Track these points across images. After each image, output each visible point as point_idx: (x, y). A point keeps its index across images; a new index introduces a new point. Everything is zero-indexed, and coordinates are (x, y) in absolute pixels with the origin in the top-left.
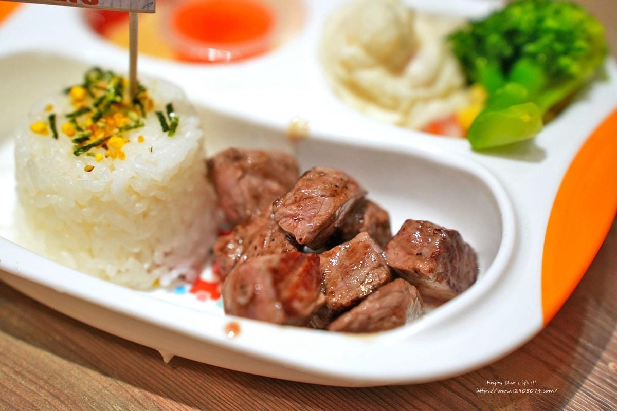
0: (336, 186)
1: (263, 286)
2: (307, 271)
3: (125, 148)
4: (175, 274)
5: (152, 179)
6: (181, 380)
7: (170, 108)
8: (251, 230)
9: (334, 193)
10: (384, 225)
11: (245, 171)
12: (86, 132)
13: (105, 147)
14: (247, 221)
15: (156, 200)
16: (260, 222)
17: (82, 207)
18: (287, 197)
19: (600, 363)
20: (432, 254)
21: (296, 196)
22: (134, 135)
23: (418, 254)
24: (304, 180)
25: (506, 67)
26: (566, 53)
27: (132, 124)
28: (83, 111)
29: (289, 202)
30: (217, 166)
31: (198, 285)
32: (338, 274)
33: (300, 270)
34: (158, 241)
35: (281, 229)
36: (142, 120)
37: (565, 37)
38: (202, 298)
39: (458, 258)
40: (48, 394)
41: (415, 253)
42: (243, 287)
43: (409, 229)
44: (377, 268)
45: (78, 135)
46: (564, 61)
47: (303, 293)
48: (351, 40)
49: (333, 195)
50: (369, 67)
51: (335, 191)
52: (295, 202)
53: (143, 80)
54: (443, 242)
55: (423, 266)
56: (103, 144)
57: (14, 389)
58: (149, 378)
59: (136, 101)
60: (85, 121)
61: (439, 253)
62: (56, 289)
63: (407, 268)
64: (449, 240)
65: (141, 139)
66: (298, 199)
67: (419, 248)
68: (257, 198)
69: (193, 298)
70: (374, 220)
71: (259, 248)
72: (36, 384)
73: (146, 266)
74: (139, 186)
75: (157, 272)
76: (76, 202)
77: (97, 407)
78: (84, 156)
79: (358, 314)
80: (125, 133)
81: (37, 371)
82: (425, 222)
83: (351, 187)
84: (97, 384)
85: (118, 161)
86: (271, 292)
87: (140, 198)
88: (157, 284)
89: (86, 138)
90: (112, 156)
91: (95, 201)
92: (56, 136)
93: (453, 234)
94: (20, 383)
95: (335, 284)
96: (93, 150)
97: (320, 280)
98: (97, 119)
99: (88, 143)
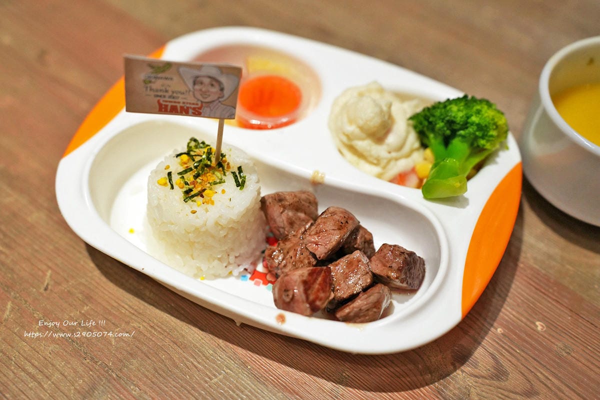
0: (341, 223)
1: (298, 291)
2: (324, 280)
3: (215, 197)
4: (241, 269)
5: (231, 218)
6: (246, 335)
7: (240, 169)
8: (289, 245)
9: (340, 228)
10: (369, 242)
11: (284, 207)
12: (191, 187)
13: (202, 196)
14: (286, 239)
15: (232, 228)
16: (294, 240)
17: (188, 233)
18: (312, 229)
19: (492, 329)
20: (399, 268)
21: (317, 229)
22: (219, 188)
23: (389, 267)
24: (322, 218)
25: (447, 141)
26: (483, 137)
27: (218, 181)
28: (188, 170)
29: (313, 233)
30: (268, 203)
31: (255, 275)
32: (342, 278)
33: (320, 279)
34: (232, 250)
35: (307, 249)
36: (224, 178)
37: (483, 128)
38: (257, 284)
39: (413, 268)
40: (170, 341)
41: (388, 266)
42: (286, 290)
43: (385, 250)
44: (365, 275)
45: (186, 188)
46: (482, 142)
47: (322, 295)
48: (351, 121)
49: (339, 229)
50: (363, 139)
51: (341, 226)
52: (317, 233)
53: (224, 150)
54: (405, 261)
55: (393, 275)
56: (201, 194)
57: (151, 337)
58: (227, 334)
59: (220, 165)
60: (189, 177)
61: (403, 267)
62: (177, 288)
63: (383, 275)
64: (409, 259)
65: (223, 191)
66: (318, 232)
67: (391, 263)
68: (291, 223)
69: (251, 283)
70: (363, 239)
71: (293, 258)
72: (163, 334)
73: (225, 265)
74: (223, 222)
75: (230, 268)
76: (186, 231)
77: (198, 350)
78: (190, 202)
79: (353, 308)
80: (213, 186)
81: (163, 326)
82: (395, 246)
83: (350, 222)
84: (198, 336)
85: (209, 206)
86: (304, 297)
87: (223, 228)
88: (231, 274)
89: (191, 190)
90: (206, 202)
91: (197, 230)
92: (172, 187)
93: (412, 254)
94: (154, 333)
95: (339, 285)
96: (195, 198)
97: (331, 284)
98: (196, 177)
99: (192, 193)
